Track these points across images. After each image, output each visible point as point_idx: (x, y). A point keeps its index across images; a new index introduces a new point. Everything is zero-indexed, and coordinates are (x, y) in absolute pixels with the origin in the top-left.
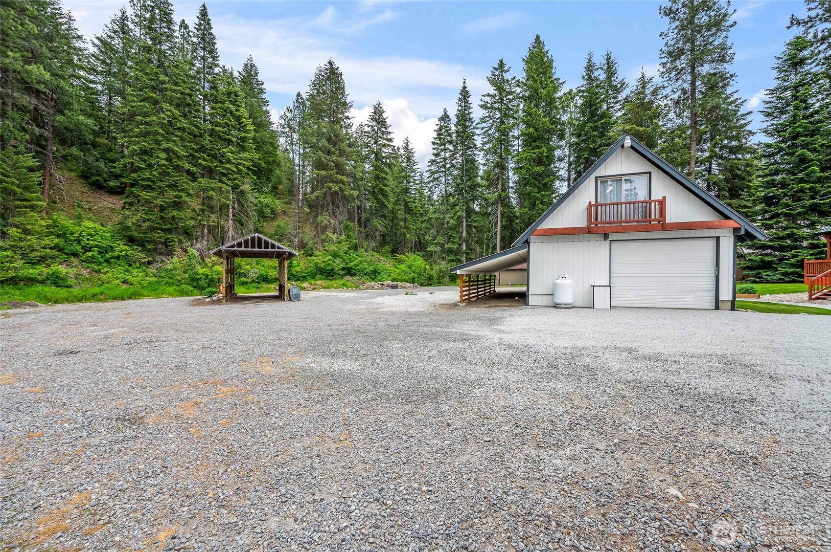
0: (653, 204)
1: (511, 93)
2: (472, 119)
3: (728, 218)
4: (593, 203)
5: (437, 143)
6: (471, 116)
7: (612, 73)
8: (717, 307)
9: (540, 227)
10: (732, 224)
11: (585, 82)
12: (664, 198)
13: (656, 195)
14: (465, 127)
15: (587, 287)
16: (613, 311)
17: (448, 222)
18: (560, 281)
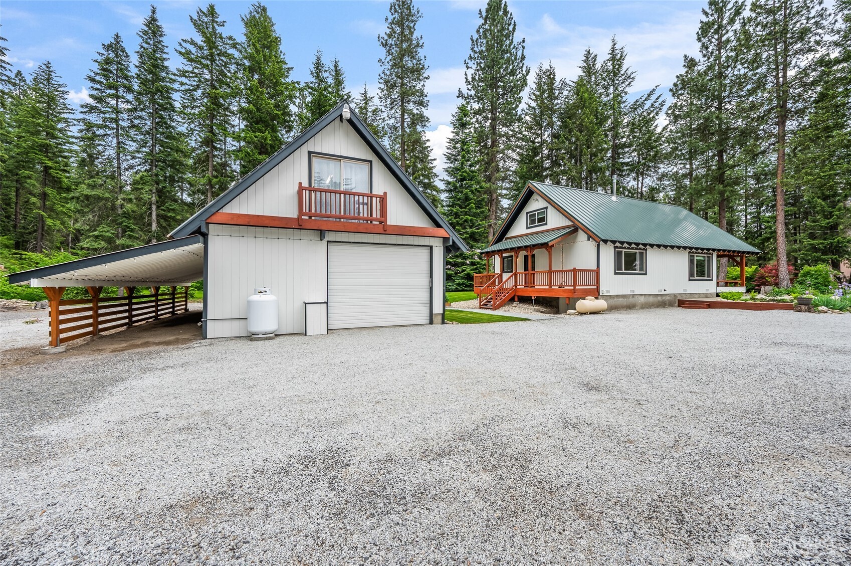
0: (374, 199)
1: (225, 54)
2: (166, 67)
3: (438, 226)
4: (305, 184)
5: (100, 83)
6: (166, 63)
7: (339, 82)
8: (431, 322)
9: (227, 210)
10: (442, 232)
11: (313, 80)
12: (385, 193)
13: (378, 190)
14: (158, 79)
15: (299, 305)
16: (331, 336)
17: (122, 206)
18: (256, 297)
